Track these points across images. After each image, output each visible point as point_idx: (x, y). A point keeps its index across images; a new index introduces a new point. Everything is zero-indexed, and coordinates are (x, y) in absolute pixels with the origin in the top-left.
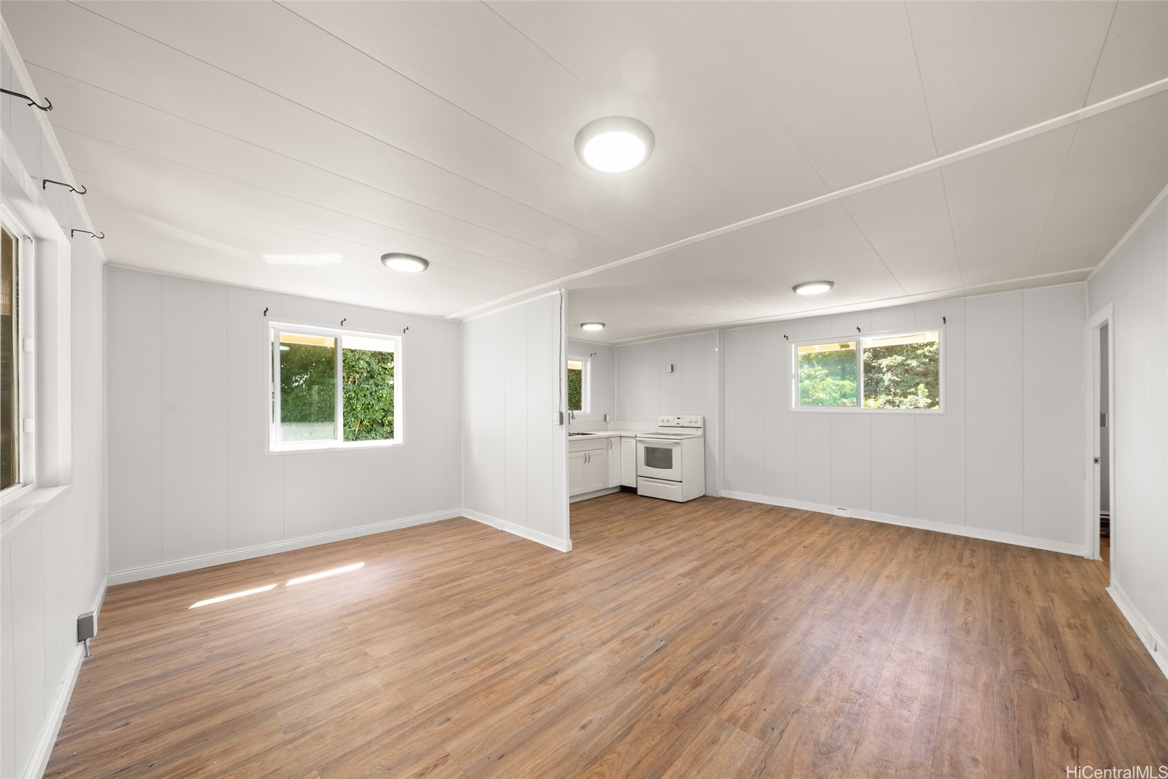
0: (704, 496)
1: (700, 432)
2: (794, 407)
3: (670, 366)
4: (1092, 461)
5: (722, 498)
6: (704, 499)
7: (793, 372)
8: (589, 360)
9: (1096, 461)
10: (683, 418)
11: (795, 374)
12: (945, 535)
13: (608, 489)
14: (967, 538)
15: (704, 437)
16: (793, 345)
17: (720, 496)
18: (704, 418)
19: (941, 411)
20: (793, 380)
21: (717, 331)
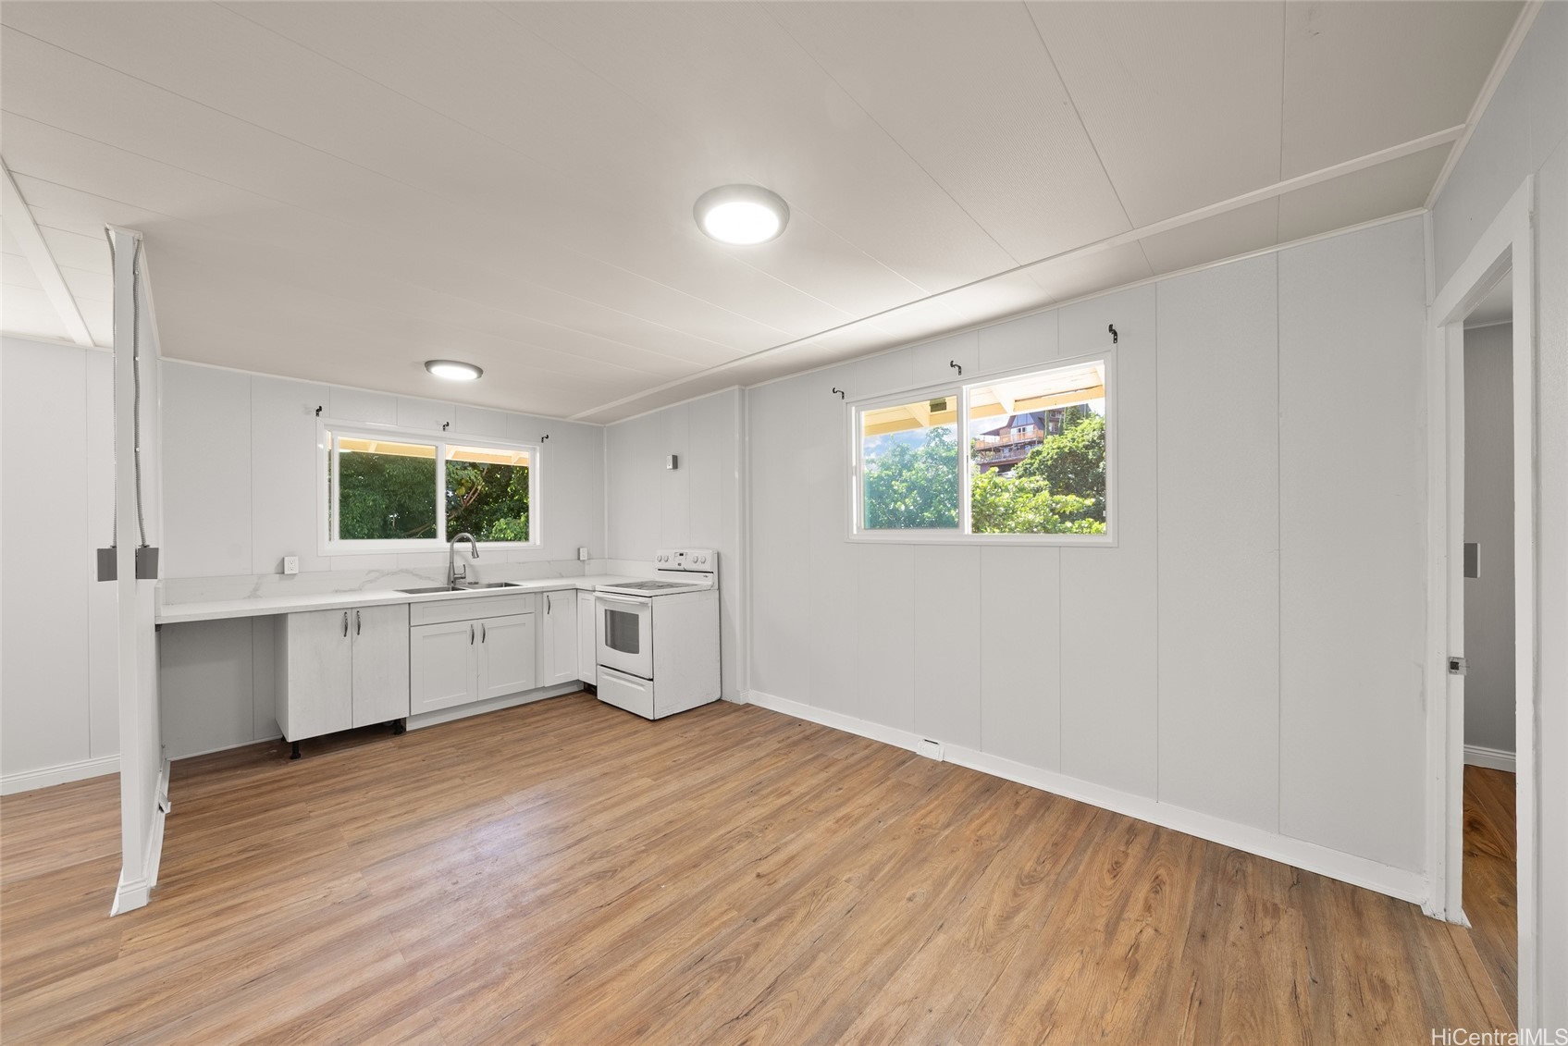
0: (719, 701)
1: (709, 581)
2: (855, 532)
3: (670, 458)
4: (1444, 665)
5: (747, 707)
6: (719, 706)
7: (854, 464)
8: (538, 448)
9: (1454, 666)
10: (687, 554)
11: (856, 467)
12: (1114, 816)
13: (544, 689)
14: (1158, 830)
15: (719, 589)
16: (853, 408)
17: (742, 702)
18: (718, 554)
19: (1109, 539)
20: (854, 478)
21: (736, 387)
